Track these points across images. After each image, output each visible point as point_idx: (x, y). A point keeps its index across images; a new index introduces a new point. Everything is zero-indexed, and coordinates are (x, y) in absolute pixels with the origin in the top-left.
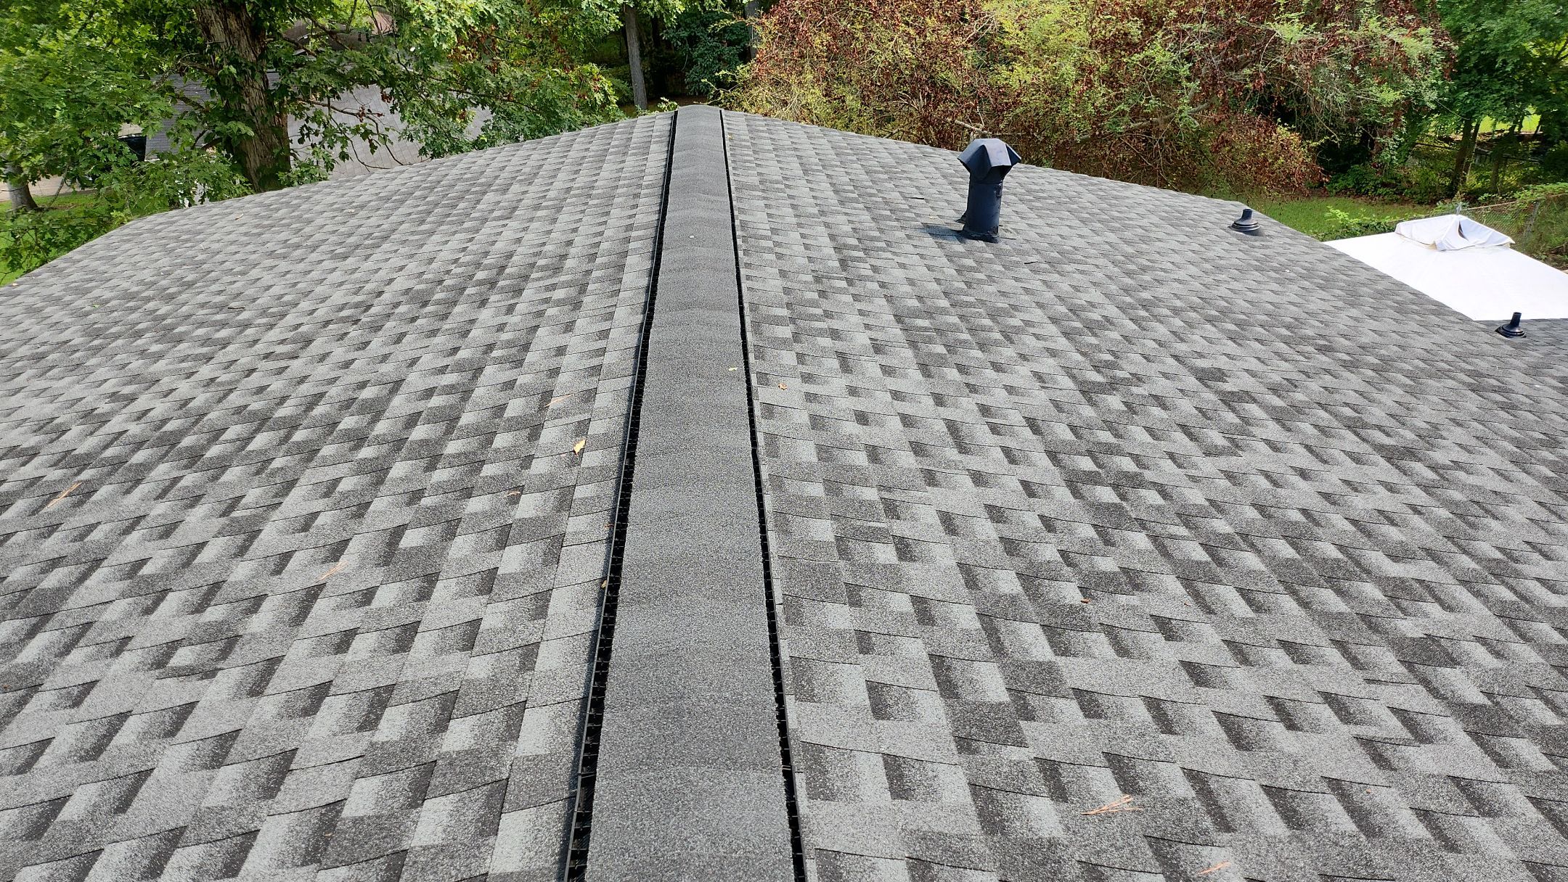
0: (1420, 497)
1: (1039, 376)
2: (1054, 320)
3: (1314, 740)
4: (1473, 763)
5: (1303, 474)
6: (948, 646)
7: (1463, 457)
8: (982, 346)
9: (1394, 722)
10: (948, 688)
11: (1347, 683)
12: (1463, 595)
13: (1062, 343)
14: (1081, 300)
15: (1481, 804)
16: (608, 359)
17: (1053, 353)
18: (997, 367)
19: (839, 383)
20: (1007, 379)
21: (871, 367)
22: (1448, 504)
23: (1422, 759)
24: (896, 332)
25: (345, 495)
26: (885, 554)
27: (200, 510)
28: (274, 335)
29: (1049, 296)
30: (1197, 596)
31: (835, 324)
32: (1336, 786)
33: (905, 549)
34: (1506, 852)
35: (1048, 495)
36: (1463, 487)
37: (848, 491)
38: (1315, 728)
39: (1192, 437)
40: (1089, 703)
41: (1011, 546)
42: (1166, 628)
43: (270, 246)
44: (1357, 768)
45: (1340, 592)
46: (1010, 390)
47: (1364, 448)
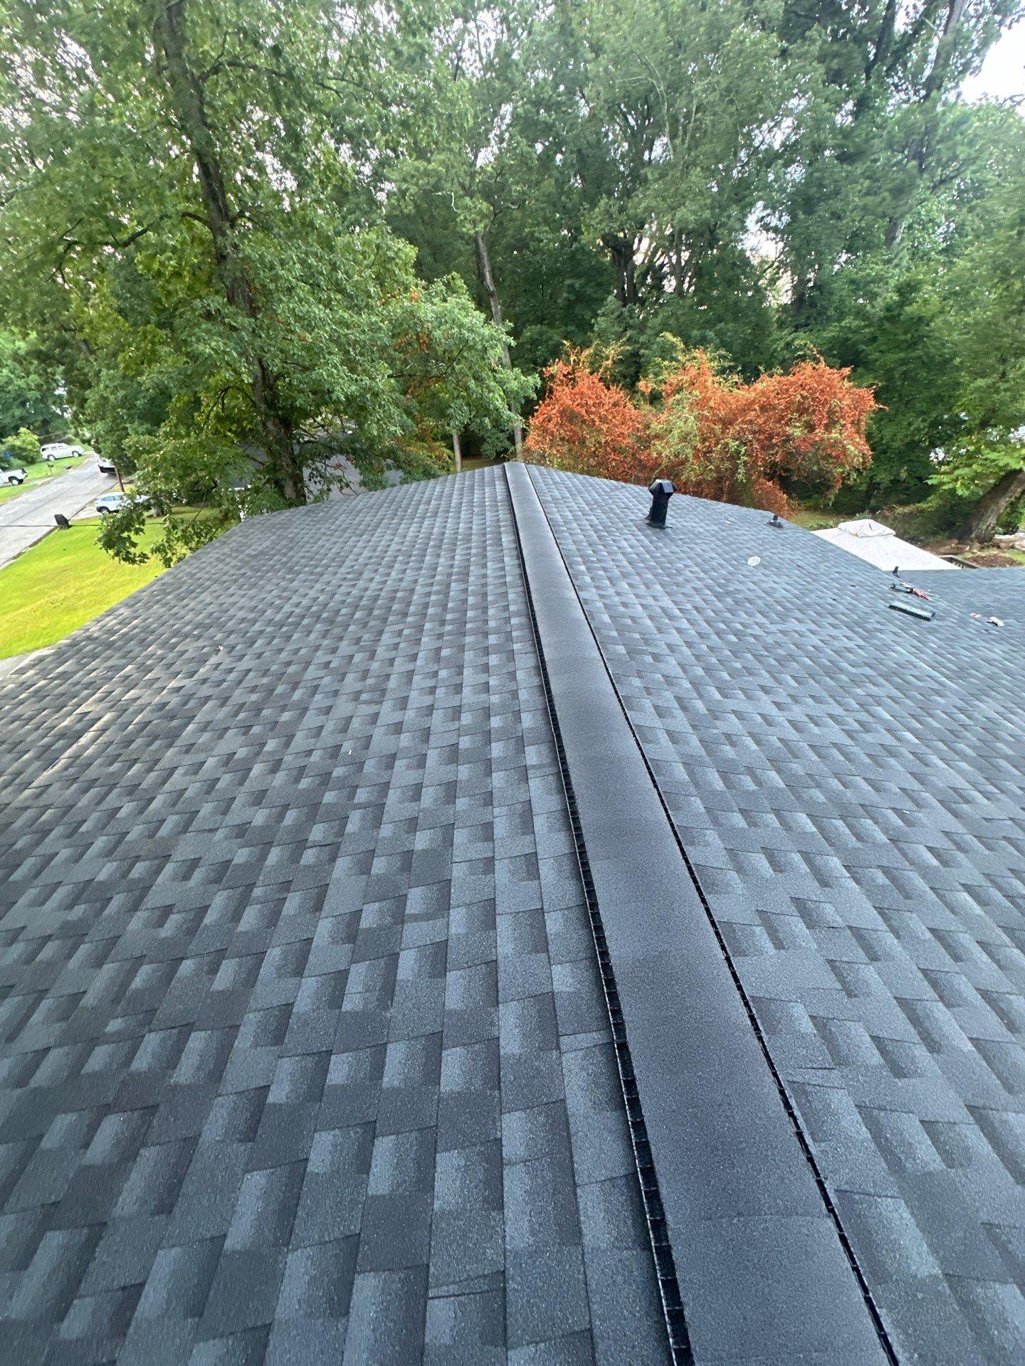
0: (861, 643)
1: (695, 589)
2: (696, 565)
3: (826, 730)
4: (889, 740)
5: (813, 632)
6: (681, 693)
7: (879, 627)
8: (668, 576)
9: (856, 724)
10: (684, 708)
11: (838, 711)
12: (882, 681)
13: (702, 575)
14: (706, 556)
15: (892, 753)
16: (508, 579)
17: (699, 579)
18: (677, 585)
19: (611, 591)
20: (682, 590)
21: (624, 585)
22: (874, 645)
23: (869, 738)
24: (630, 569)
25: (408, 636)
26: (649, 659)
27: (344, 643)
28: (343, 570)
29: (692, 554)
30: (774, 678)
31: (604, 565)
32: (835, 745)
33: (656, 657)
34: (901, 769)
35: (708, 638)
36: (879, 639)
37: (627, 634)
38: (826, 726)
39: (765, 616)
40: (739, 715)
41: (697, 657)
42: (765, 689)
43: (323, 530)
44: (844, 739)
45: (832, 678)
46: (684, 594)
47: (837, 622)
